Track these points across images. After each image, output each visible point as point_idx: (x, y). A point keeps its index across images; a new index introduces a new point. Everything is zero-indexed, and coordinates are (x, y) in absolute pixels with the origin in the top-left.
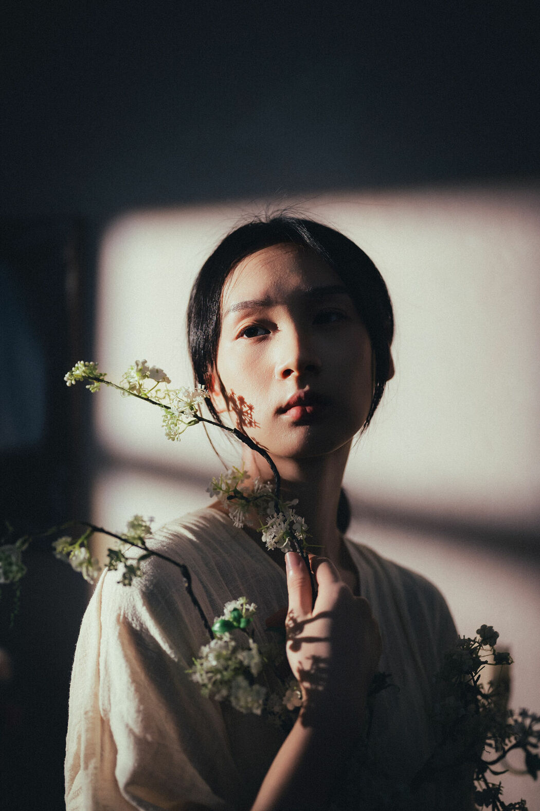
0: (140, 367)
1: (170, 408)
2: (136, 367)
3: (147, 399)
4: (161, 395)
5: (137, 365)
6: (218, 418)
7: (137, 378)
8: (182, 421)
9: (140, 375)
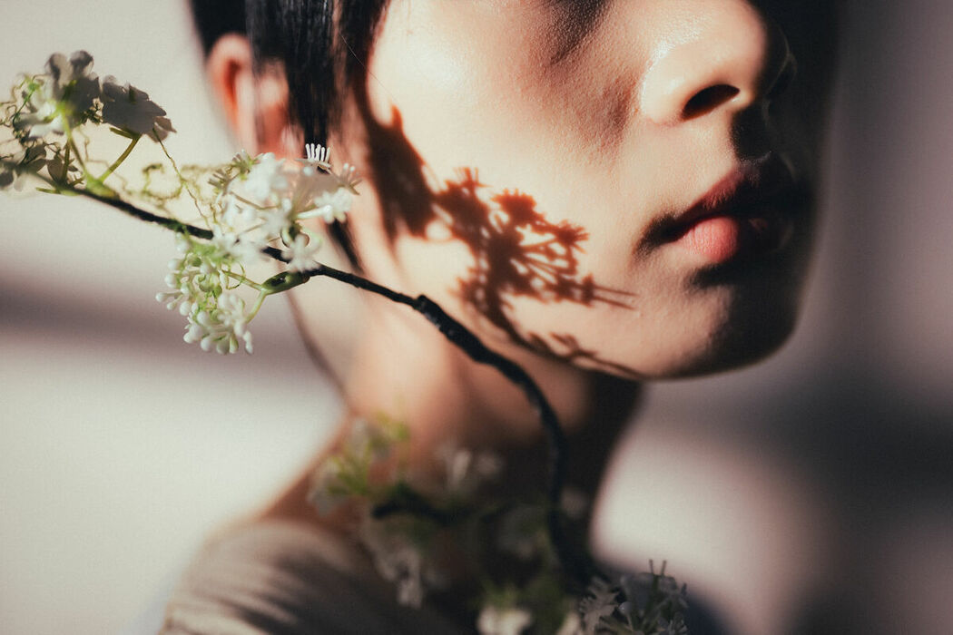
0: (64, 80)
1: (209, 235)
2: (49, 81)
3: (115, 202)
4: (162, 183)
5: (55, 71)
6: (352, 255)
7: (58, 121)
8: (244, 278)
9: (70, 112)
